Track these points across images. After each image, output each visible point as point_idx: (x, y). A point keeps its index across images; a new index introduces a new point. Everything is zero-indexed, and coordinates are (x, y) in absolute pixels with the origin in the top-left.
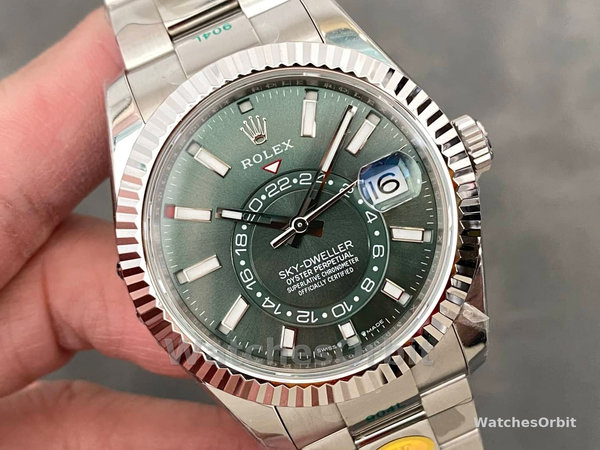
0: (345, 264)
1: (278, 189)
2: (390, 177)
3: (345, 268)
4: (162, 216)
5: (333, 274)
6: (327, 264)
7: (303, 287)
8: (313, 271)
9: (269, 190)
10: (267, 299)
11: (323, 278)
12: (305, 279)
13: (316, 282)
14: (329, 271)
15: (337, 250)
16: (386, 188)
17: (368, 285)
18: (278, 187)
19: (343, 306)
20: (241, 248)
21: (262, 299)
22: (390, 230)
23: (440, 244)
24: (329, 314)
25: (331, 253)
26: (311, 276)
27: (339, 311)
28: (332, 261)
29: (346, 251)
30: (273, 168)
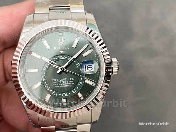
0: (70, 84)
1: (61, 58)
2: (91, 66)
3: (70, 85)
4: (28, 53)
5: (66, 85)
6: (66, 82)
7: (57, 85)
8: (61, 82)
9: (58, 57)
10: (47, 85)
11: (63, 85)
12: (59, 84)
13: (61, 85)
14: (66, 84)
15: (70, 79)
16: (89, 69)
17: (74, 91)
18: (61, 57)
19: (66, 94)
20: (45, 69)
21: (46, 84)
22: (85, 79)
23: (96, 88)
24: (61, 95)
25: (68, 79)
26: (61, 83)
27: (64, 95)
28: (67, 82)
29: (72, 81)
30: (62, 52)
